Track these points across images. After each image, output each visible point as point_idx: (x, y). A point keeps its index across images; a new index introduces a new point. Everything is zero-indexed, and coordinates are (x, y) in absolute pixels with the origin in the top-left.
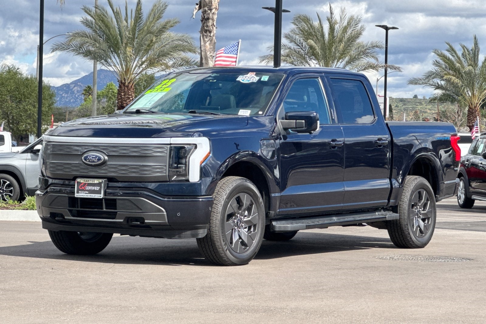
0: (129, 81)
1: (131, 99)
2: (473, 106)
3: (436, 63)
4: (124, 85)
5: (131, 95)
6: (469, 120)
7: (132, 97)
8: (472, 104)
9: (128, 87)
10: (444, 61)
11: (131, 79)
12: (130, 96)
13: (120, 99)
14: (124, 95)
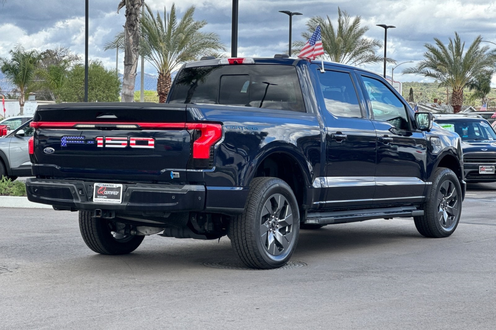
0: (166, 72)
1: (169, 86)
2: (457, 90)
3: (427, 55)
4: (163, 76)
5: (168, 83)
6: (453, 101)
7: (169, 85)
8: (455, 88)
9: (165, 77)
10: (434, 53)
11: (168, 71)
12: (168, 85)
13: (159, 87)
14: (163, 84)
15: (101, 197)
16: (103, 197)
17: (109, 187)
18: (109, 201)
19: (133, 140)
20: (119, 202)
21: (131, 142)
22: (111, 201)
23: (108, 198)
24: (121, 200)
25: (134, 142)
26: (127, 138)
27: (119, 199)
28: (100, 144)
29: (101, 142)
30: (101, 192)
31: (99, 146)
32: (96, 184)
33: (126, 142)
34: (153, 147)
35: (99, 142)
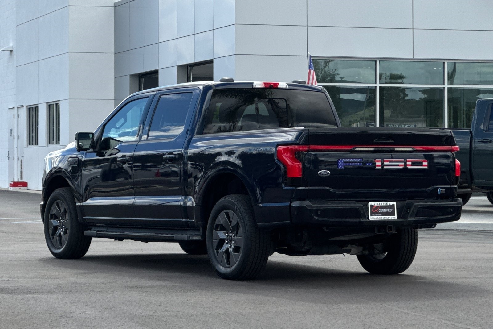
15: (376, 215)
16: (378, 215)
17: (383, 205)
18: (385, 218)
19: (409, 161)
20: (395, 218)
21: (408, 163)
22: (387, 218)
23: (383, 215)
24: (396, 216)
25: (410, 163)
26: (403, 160)
27: (394, 215)
28: (378, 166)
29: (380, 163)
30: (376, 211)
31: (377, 168)
32: (370, 204)
33: (403, 163)
34: (426, 167)
35: (377, 163)
